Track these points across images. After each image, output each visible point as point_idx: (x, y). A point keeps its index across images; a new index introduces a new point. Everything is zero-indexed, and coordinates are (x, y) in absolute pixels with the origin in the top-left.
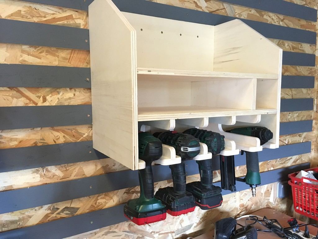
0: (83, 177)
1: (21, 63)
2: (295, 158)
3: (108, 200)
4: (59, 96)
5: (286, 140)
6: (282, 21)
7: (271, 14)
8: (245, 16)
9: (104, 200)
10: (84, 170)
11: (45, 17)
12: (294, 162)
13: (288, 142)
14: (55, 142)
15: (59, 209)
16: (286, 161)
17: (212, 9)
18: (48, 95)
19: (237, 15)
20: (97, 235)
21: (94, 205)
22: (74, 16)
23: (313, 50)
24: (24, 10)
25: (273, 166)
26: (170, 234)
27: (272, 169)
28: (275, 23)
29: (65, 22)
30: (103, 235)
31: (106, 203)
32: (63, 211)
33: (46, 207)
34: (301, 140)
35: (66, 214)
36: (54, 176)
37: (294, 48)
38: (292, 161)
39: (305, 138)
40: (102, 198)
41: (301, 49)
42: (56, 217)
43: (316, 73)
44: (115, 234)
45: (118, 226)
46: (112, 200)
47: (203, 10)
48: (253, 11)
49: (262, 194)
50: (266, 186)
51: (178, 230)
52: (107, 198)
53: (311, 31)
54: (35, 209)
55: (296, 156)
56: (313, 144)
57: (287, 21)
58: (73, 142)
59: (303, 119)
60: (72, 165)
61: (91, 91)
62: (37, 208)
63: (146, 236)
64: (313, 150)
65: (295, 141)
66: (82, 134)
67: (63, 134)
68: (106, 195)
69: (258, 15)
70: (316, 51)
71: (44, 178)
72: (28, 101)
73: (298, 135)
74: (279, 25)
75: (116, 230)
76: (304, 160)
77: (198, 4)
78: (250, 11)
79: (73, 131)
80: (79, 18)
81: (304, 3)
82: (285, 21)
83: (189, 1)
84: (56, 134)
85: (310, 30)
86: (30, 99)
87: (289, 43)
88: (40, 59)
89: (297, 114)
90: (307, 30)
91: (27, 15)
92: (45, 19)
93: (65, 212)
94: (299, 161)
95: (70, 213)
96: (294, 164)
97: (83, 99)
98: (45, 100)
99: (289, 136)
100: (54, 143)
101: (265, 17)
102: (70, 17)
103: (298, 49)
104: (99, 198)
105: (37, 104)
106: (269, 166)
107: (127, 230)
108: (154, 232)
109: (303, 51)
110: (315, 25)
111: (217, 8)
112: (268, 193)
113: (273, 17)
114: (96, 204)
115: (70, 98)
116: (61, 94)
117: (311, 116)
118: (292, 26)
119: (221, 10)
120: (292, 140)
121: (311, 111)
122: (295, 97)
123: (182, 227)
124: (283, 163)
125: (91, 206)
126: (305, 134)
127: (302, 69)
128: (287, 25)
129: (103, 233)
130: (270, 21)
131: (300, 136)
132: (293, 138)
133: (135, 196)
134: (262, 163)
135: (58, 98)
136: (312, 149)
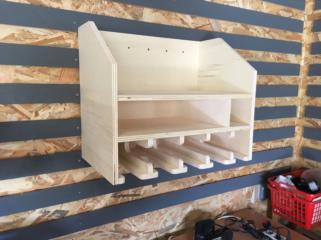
0: (73, 183)
1: (15, 82)
2: (276, 162)
3: (96, 203)
4: (50, 111)
5: (268, 145)
6: (268, 33)
7: (257, 27)
8: (230, 30)
9: (92, 204)
10: (74, 177)
11: (37, 39)
12: (276, 165)
13: (271, 147)
14: (46, 152)
15: (50, 212)
16: (267, 165)
17: (198, 24)
18: (40, 110)
19: (223, 29)
20: (85, 235)
21: (83, 208)
22: (64, 36)
23: (298, 60)
24: (18, 33)
25: (255, 170)
26: (154, 233)
27: (254, 172)
28: (261, 35)
29: (56, 43)
30: (91, 235)
31: (94, 206)
32: (54, 214)
33: (38, 210)
34: (283, 145)
35: (57, 216)
36: (45, 183)
37: (278, 59)
38: (273, 165)
39: (287, 143)
40: (90, 202)
41: (286, 59)
42: (47, 219)
43: (301, 82)
44: (102, 234)
45: (105, 226)
46: (99, 203)
47: (189, 26)
48: (239, 25)
49: (243, 195)
50: (247, 188)
51: (162, 229)
52: (95, 201)
53: (297, 42)
54: (28, 212)
55: (278, 160)
56: (295, 149)
57: (273, 33)
58: (64, 152)
59: (286, 125)
60: (62, 173)
61: (80, 105)
62: (30, 212)
63: (131, 235)
64: (296, 154)
65: (277, 146)
66: (72, 145)
67: (54, 145)
68: (93, 199)
69: (243, 28)
70: (301, 61)
71: (36, 185)
72: (21, 116)
73: (281, 140)
74: (264, 37)
75: (103, 230)
76: (286, 164)
77: (184, 21)
78: (236, 25)
79: (63, 142)
80: (70, 39)
81: (291, 15)
82: (270, 33)
83: (175, 19)
84: (48, 145)
85: (295, 41)
86: (23, 115)
87: (274, 54)
88: (33, 77)
89: (280, 121)
90: (293, 40)
91: (21, 38)
92: (37, 41)
93: (56, 215)
94: (280, 164)
95: (60, 215)
96: (276, 167)
97: (73, 112)
98: (37, 114)
99: (271, 142)
100: (46, 154)
101: (251, 30)
102: (61, 38)
103: (283, 60)
104: (87, 202)
105: (29, 118)
106: (251, 170)
107: (114, 230)
108: (139, 232)
109: (288, 61)
110: (302, 36)
111: (204, 23)
112: (249, 195)
113: (259, 30)
114: (84, 207)
115: (60, 112)
116: (52, 108)
117: (294, 123)
118: (277, 37)
119: (207, 26)
120: (275, 146)
121: (294, 118)
122: (278, 105)
123: (165, 226)
124: (265, 167)
125: (80, 209)
126: (287, 140)
127: (287, 79)
128: (272, 37)
129: (91, 232)
130: (255, 34)
131: (282, 141)
132: (275, 143)
133: (122, 199)
134: (244, 167)
135: (50, 113)
136: (294, 154)
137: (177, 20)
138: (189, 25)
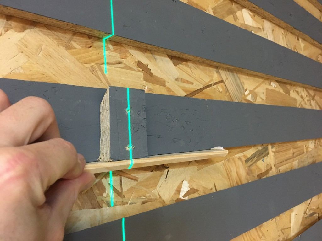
137: (127, 67)
138: (167, 84)
